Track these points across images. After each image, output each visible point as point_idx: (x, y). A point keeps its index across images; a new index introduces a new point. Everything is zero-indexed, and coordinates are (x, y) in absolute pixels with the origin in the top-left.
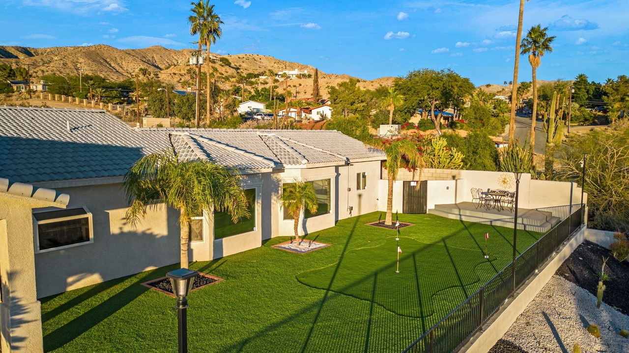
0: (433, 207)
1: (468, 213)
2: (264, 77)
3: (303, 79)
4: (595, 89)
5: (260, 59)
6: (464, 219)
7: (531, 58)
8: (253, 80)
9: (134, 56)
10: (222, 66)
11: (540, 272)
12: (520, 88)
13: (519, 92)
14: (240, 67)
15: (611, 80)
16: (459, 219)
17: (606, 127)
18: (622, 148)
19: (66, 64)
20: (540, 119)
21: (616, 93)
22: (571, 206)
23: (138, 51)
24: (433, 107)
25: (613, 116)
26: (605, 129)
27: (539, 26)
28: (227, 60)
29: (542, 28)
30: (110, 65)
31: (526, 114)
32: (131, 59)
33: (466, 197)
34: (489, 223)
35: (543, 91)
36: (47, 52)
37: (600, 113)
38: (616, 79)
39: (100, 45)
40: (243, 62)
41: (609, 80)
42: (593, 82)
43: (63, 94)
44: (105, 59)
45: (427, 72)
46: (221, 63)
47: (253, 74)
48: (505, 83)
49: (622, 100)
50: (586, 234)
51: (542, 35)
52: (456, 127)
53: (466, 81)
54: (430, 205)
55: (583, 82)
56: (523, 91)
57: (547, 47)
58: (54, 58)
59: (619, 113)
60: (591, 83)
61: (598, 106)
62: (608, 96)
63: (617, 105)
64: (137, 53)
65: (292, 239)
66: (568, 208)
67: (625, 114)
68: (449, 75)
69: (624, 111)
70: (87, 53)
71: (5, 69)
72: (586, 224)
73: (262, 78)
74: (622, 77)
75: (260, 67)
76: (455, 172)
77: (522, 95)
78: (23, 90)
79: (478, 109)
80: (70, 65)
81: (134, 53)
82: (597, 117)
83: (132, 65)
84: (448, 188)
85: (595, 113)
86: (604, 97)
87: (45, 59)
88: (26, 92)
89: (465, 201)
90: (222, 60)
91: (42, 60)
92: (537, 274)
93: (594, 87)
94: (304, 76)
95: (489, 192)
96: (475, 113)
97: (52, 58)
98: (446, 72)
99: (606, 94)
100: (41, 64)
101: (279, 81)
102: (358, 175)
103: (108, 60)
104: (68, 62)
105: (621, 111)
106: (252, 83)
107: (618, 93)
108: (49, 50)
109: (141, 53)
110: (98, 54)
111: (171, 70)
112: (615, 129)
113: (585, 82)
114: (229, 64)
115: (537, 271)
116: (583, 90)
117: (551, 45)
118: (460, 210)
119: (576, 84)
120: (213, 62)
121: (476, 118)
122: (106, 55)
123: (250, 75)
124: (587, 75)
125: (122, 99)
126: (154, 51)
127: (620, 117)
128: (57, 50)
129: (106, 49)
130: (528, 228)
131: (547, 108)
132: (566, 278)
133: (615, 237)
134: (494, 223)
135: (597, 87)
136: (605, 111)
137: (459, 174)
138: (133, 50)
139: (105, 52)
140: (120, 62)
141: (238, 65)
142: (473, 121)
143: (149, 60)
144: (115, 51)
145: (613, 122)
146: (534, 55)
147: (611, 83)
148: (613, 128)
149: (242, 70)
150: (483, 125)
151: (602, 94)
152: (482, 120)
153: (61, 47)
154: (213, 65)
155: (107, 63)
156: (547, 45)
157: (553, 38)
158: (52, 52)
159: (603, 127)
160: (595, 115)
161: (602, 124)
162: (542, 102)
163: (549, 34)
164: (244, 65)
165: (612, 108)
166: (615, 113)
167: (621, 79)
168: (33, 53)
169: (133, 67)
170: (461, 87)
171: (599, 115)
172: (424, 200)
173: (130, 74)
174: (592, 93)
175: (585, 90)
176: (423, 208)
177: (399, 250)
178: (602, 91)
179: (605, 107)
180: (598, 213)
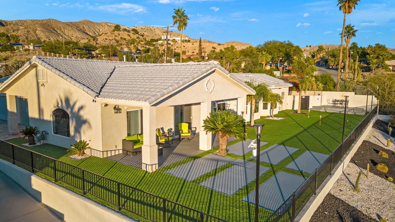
0: (312, 107)
1: (329, 109)
2: (161, 42)
3: (185, 43)
4: (362, 51)
5: (154, 29)
6: (327, 111)
7: (346, 40)
8: (154, 43)
9: (72, 26)
10: (134, 34)
11: (370, 124)
12: (318, 50)
13: (318, 52)
14: (144, 35)
15: (371, 46)
16: (325, 111)
17: (370, 73)
18: (391, 82)
19: (29, 31)
20: (331, 68)
21: (374, 53)
22: (372, 105)
23: (74, 23)
24: (279, 61)
25: (373, 66)
26: (369, 74)
27: (350, 25)
28: (136, 30)
29: (352, 26)
30: (57, 32)
31: (322, 65)
32: (70, 28)
33: (325, 103)
34: (339, 113)
35: (333, 52)
36: (13, 23)
37: (365, 65)
38: (374, 46)
39: (49, 19)
40: (145, 31)
41: (370, 46)
42: (361, 47)
43: (52, 52)
44: (53, 28)
45: (275, 42)
46: (133, 32)
47: (154, 39)
48: (307, 46)
49: (378, 57)
50: (378, 117)
51: (352, 29)
52: (291, 73)
53: (298, 47)
54: (311, 107)
55: (355, 47)
56: (320, 52)
57: (354, 35)
58: (20, 27)
59: (377, 65)
60: (359, 47)
61: (363, 61)
62: (369, 55)
63: (375, 61)
64: (73, 24)
65: (269, 117)
66: (371, 106)
67: (380, 66)
68: (288, 44)
69: (379, 64)
70: (42, 24)
71: (4, 36)
72: (378, 112)
73: (160, 42)
74: (377, 45)
75: (155, 35)
76: (319, 92)
77: (319, 54)
78: (21, 49)
79: (300, 63)
80: (32, 32)
81: (71, 24)
82: (364, 67)
83: (71, 32)
84: (318, 99)
85: (363, 65)
86: (367, 56)
87: (14, 28)
88: (24, 50)
89: (324, 105)
90: (134, 30)
91: (12, 28)
92: (369, 125)
93: (361, 50)
94: (186, 41)
95: (336, 101)
96: (298, 65)
97: (19, 27)
98: (287, 42)
99: (368, 54)
100: (12, 31)
101: (171, 44)
102: (282, 92)
103: (56, 29)
104: (30, 30)
105: (378, 64)
106: (154, 45)
107: (375, 54)
108: (14, 22)
109: (76, 24)
110: (49, 25)
111: (103, 37)
112: (375, 74)
113: (357, 47)
114: (138, 33)
115: (369, 124)
116: (355, 51)
117: (356, 33)
118: (325, 108)
119: (351, 48)
120: (129, 31)
121: (299, 68)
122: (54, 26)
123: (152, 40)
124: (357, 43)
125: (88, 55)
126: (84, 23)
127: (378, 67)
128: (20, 22)
129: (54, 22)
130: (356, 114)
131: (335, 62)
132: (376, 129)
133: (391, 117)
134: (341, 113)
135: (363, 49)
136: (368, 64)
137: (322, 93)
138: (71, 23)
139: (53, 24)
140: (63, 30)
141: (142, 33)
142: (297, 69)
143: (81, 29)
144: (60, 23)
145: (373, 70)
146: (348, 38)
147: (371, 48)
148: (373, 73)
149: (145, 37)
150: (303, 71)
151: (366, 54)
152: (302, 69)
153: (22, 20)
154: (129, 33)
155: (55, 30)
156: (354, 34)
157: (357, 30)
158: (16, 23)
159: (368, 73)
160: (362, 66)
161: (366, 71)
162: (332, 59)
163: (355, 28)
164: (146, 34)
165: (372, 62)
166: (375, 65)
167: (377, 46)
168: (4, 24)
169: (71, 33)
170: (295, 51)
171: (364, 66)
172: (308, 104)
173: (70, 38)
174: (360, 53)
175: (356, 52)
176: (307, 107)
177: (321, 117)
178: (366, 52)
179: (368, 62)
180: (382, 109)
